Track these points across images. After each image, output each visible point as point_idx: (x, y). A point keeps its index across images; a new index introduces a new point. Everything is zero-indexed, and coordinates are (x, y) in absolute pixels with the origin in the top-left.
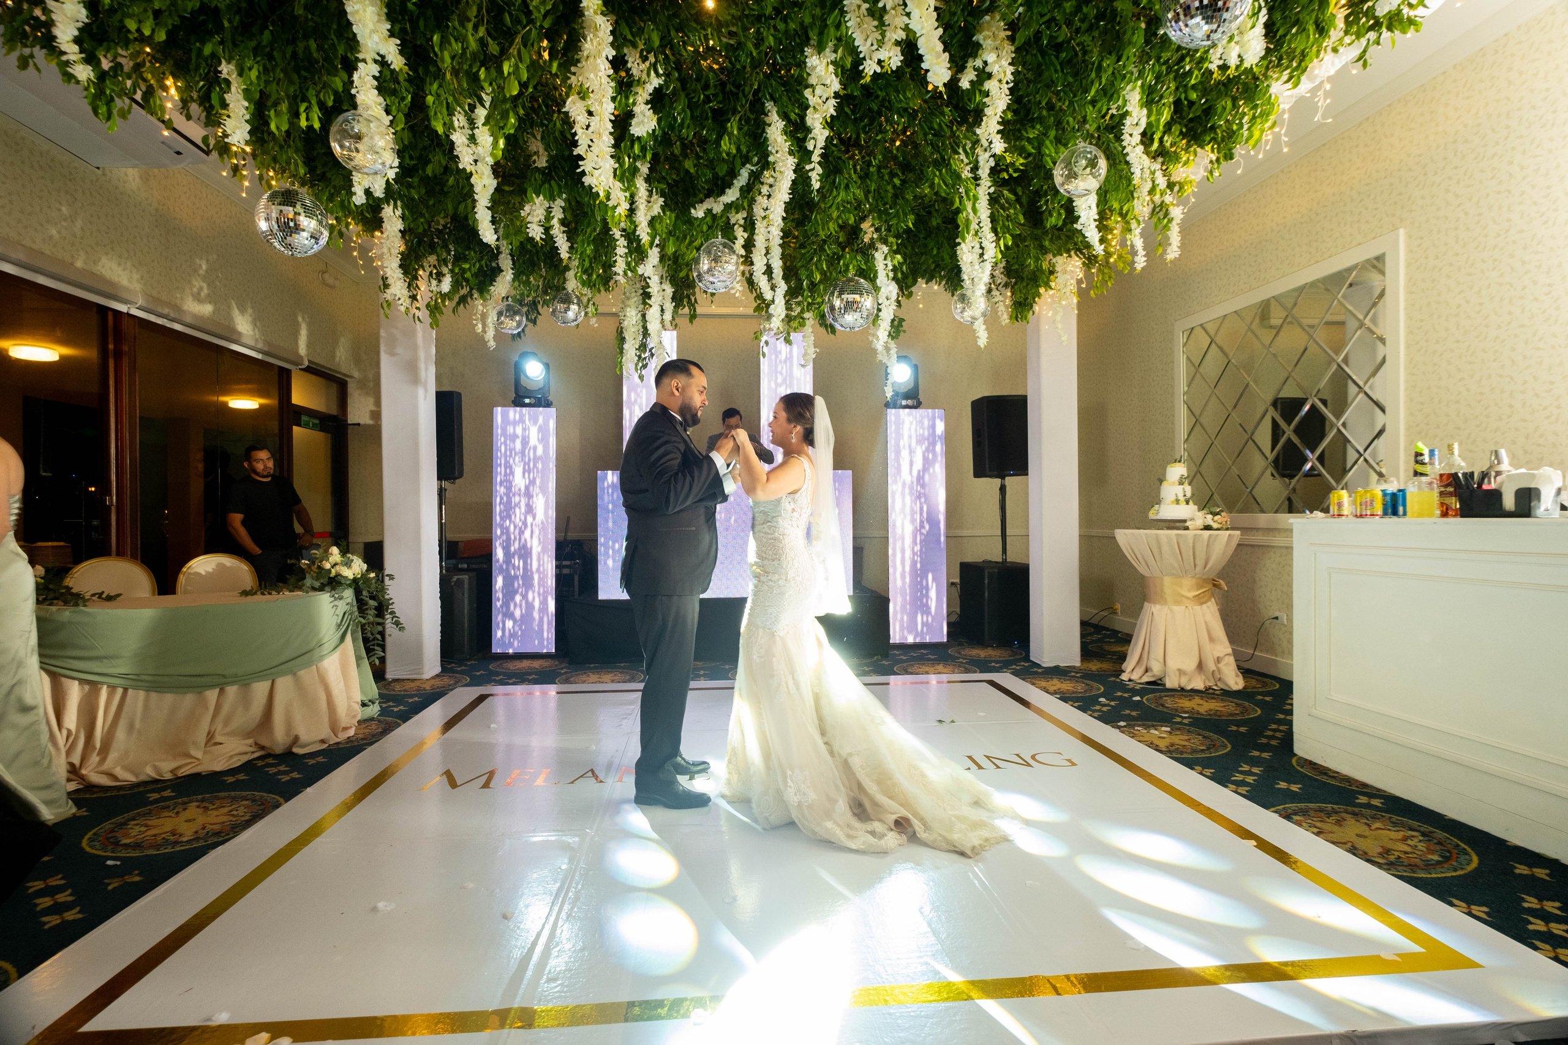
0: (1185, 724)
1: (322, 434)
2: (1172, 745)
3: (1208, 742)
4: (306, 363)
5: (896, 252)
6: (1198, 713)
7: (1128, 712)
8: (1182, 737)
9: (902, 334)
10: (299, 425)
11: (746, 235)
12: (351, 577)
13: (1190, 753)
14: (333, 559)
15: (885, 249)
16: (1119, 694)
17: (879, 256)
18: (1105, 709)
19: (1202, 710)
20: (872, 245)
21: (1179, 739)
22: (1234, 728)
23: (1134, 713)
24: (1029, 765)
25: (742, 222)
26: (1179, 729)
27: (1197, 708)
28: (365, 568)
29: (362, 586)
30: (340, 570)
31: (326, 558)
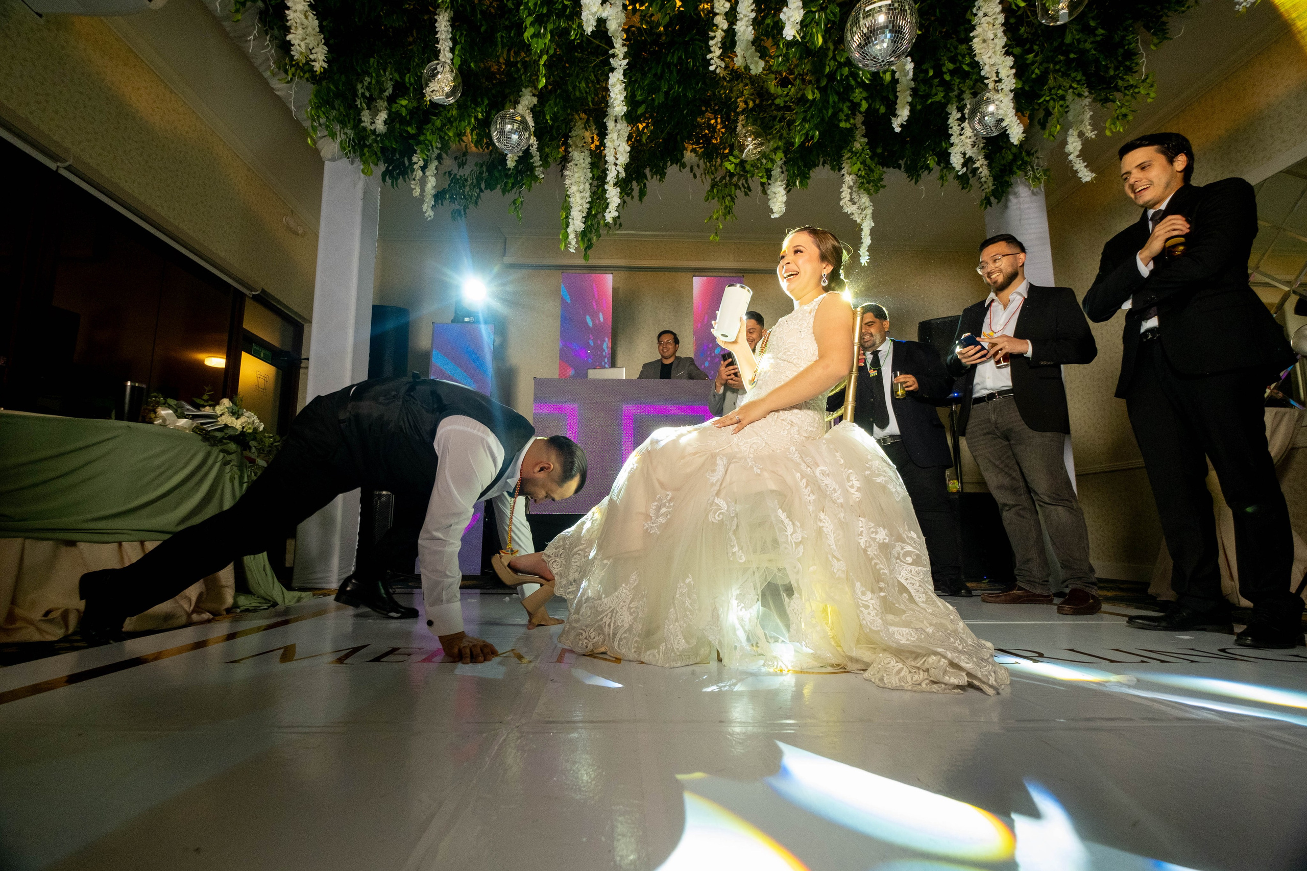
1: (272, 368)
4: (260, 290)
10: (249, 352)
12: (238, 429)
28: (261, 428)
29: (252, 443)
30: (227, 419)
31: (213, 406)
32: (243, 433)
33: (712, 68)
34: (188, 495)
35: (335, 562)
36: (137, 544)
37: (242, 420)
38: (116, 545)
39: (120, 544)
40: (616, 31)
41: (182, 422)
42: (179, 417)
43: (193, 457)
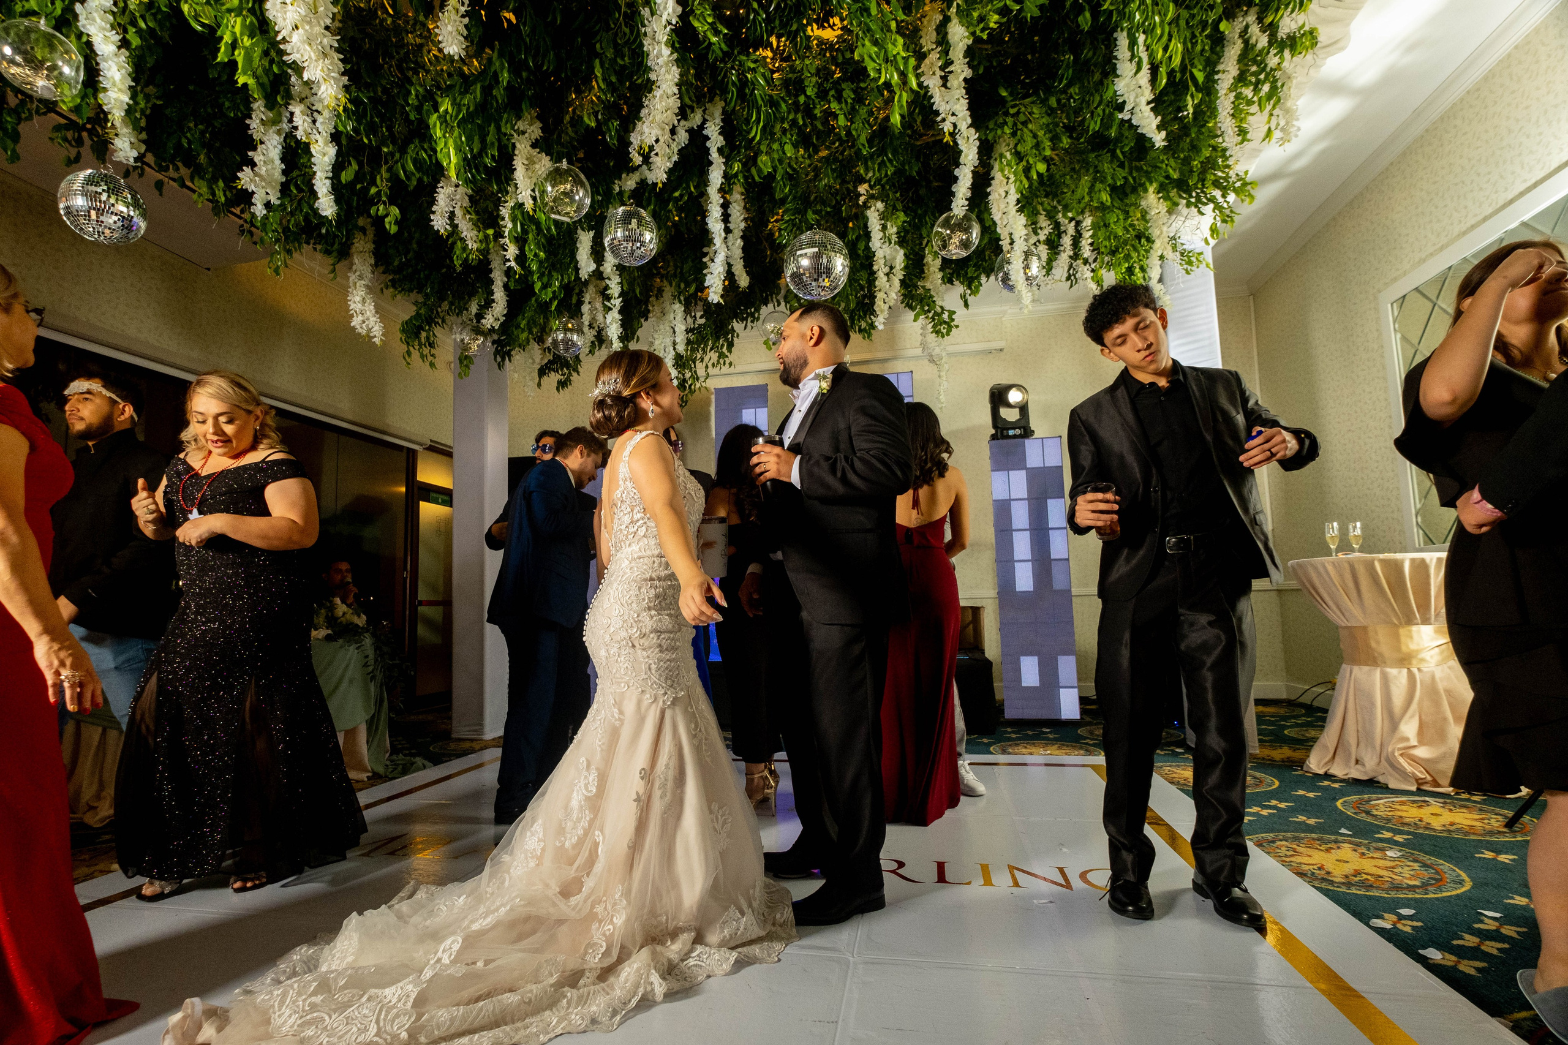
2: (1357, 873)
3: (1426, 874)
4: (429, 443)
5: (897, 212)
6: (1428, 827)
7: (1302, 818)
8: (1381, 862)
9: (954, 330)
10: (428, 501)
13: (1387, 891)
15: (880, 205)
16: (1301, 792)
17: (873, 217)
18: (1264, 812)
19: (1437, 824)
20: (866, 206)
21: (1374, 866)
22: (1489, 855)
23: (1312, 821)
24: (1069, 886)
26: (1379, 849)
27: (1428, 819)
35: (487, 718)
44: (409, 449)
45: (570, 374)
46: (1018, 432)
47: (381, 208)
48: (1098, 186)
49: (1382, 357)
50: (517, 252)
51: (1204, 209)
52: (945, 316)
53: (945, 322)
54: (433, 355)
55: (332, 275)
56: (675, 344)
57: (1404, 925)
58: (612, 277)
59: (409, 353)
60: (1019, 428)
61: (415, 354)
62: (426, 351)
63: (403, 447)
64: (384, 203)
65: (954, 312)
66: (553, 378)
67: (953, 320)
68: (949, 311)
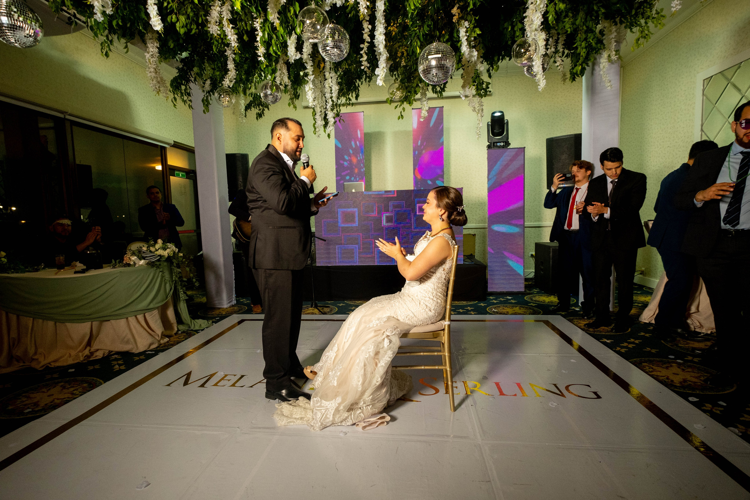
0: (695, 362)
1: (188, 180)
2: (685, 381)
4: (173, 143)
5: (475, 27)
7: (648, 349)
8: (693, 374)
9: (489, 94)
10: (173, 176)
11: (370, 27)
12: (166, 255)
14: (157, 246)
15: (467, 24)
16: (642, 334)
17: (462, 31)
18: (631, 346)
20: (458, 24)
21: (690, 376)
23: (653, 351)
24: (563, 395)
25: (368, 18)
26: (689, 367)
28: (177, 251)
29: (174, 260)
30: (161, 252)
31: (154, 246)
32: (169, 257)
33: (362, 68)
34: (151, 291)
35: (225, 296)
36: (134, 317)
37: (168, 251)
38: (125, 319)
39: (127, 318)
40: (306, 59)
41: (142, 262)
42: (140, 259)
43: (149, 276)
44: (161, 147)
45: (264, 110)
46: (502, 144)
47: (174, 16)
48: (589, 18)
49: (693, 109)
50: (265, 51)
51: (634, 29)
52: (484, 86)
53: (484, 89)
54: (190, 101)
55: (126, 50)
56: (331, 98)
57: (716, 410)
58: (308, 61)
59: (175, 99)
60: (503, 142)
61: (178, 99)
62: (185, 98)
63: (158, 145)
64: (176, 14)
65: (490, 83)
66: (254, 111)
67: (488, 88)
68: (486, 82)
